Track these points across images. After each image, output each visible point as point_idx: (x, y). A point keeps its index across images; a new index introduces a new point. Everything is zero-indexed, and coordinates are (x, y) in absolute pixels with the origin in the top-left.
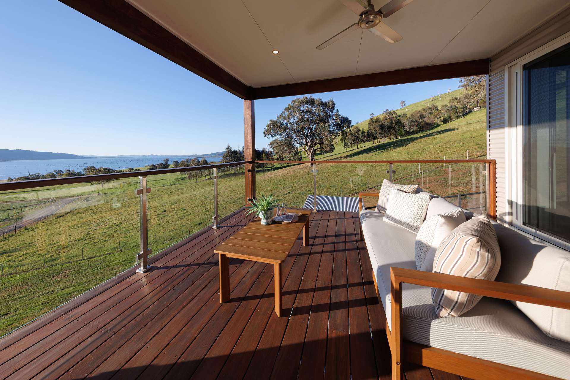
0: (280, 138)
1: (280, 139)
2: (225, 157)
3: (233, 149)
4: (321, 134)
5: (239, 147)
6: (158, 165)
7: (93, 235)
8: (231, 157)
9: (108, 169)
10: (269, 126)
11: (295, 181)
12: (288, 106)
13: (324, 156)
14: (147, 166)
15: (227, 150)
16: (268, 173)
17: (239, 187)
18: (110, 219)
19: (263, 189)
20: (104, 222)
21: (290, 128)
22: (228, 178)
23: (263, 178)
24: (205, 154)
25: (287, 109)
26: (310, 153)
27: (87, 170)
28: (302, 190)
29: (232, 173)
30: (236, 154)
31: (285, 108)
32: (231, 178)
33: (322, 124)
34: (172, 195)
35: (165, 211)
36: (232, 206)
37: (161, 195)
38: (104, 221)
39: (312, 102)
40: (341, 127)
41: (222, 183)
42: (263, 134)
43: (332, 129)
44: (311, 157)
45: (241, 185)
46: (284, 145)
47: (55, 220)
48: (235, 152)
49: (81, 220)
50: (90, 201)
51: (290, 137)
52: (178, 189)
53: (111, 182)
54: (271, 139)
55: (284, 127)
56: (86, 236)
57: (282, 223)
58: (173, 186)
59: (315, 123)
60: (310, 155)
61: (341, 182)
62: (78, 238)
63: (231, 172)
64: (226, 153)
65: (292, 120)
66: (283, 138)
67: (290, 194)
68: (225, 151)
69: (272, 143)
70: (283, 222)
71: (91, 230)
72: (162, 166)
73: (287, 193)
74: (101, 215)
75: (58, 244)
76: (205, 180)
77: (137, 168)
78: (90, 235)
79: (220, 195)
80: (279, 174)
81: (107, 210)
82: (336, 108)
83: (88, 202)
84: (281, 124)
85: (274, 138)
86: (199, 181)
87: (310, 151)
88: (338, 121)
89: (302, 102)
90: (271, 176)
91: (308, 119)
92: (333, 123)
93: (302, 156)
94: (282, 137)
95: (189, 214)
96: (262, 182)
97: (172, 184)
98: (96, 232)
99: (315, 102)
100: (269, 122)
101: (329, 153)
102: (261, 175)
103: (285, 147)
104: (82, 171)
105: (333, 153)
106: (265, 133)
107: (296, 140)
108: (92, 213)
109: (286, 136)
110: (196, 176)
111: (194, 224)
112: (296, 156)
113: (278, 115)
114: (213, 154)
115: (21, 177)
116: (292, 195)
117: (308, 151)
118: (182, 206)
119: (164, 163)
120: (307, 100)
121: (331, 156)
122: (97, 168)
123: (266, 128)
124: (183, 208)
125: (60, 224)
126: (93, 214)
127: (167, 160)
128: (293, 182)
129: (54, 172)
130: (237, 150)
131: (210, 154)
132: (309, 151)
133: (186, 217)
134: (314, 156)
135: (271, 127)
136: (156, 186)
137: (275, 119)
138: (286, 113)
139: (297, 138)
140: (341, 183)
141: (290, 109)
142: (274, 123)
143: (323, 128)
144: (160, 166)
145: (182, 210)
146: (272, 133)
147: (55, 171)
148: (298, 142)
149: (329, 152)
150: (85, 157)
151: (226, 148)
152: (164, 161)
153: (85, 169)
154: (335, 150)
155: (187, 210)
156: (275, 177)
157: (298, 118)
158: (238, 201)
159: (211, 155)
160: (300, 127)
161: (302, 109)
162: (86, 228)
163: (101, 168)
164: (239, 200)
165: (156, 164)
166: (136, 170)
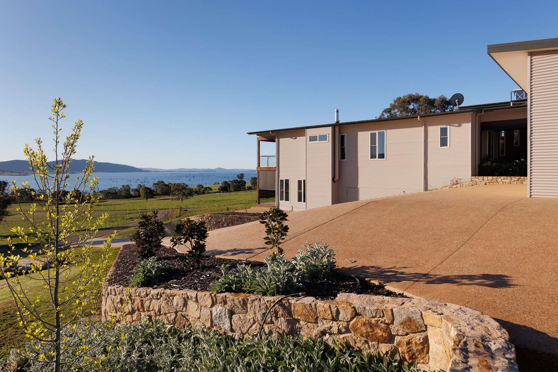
165: (229, 181)
166: (206, 188)
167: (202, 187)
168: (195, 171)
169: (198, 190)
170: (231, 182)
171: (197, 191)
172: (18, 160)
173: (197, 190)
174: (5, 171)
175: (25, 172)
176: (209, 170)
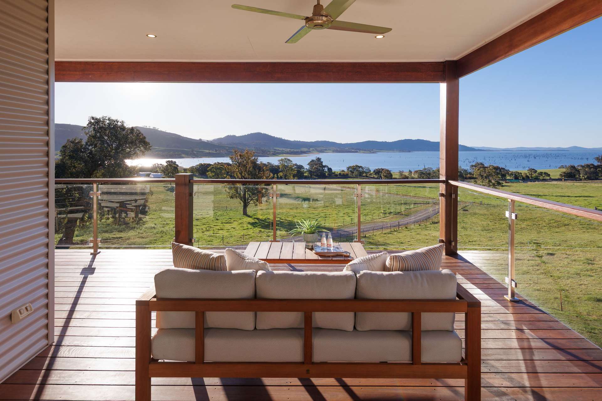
9: (499, 168)
14: (562, 167)
18: (475, 241)
27: (474, 167)
34: (590, 230)
35: (552, 254)
37: (568, 225)
38: (468, 242)
47: (430, 225)
50: (467, 210)
53: (499, 189)
72: (592, 169)
77: (543, 171)
83: (465, 212)
95: (592, 274)
104: (469, 168)
111: (587, 297)
115: (417, 170)
118: (589, 256)
119: (596, 164)
122: (486, 165)
124: (588, 259)
133: (583, 278)
144: (587, 170)
145: (584, 263)
150: (476, 149)
153: (472, 166)
155: (595, 266)
163: (490, 166)
165: (578, 166)
166: (542, 173)
167: (536, 172)
168: (539, 150)
169: (530, 175)
170: (582, 166)
171: (527, 176)
172: (386, 142)
173: (528, 174)
174: (361, 150)
175: (374, 150)
176: (559, 150)
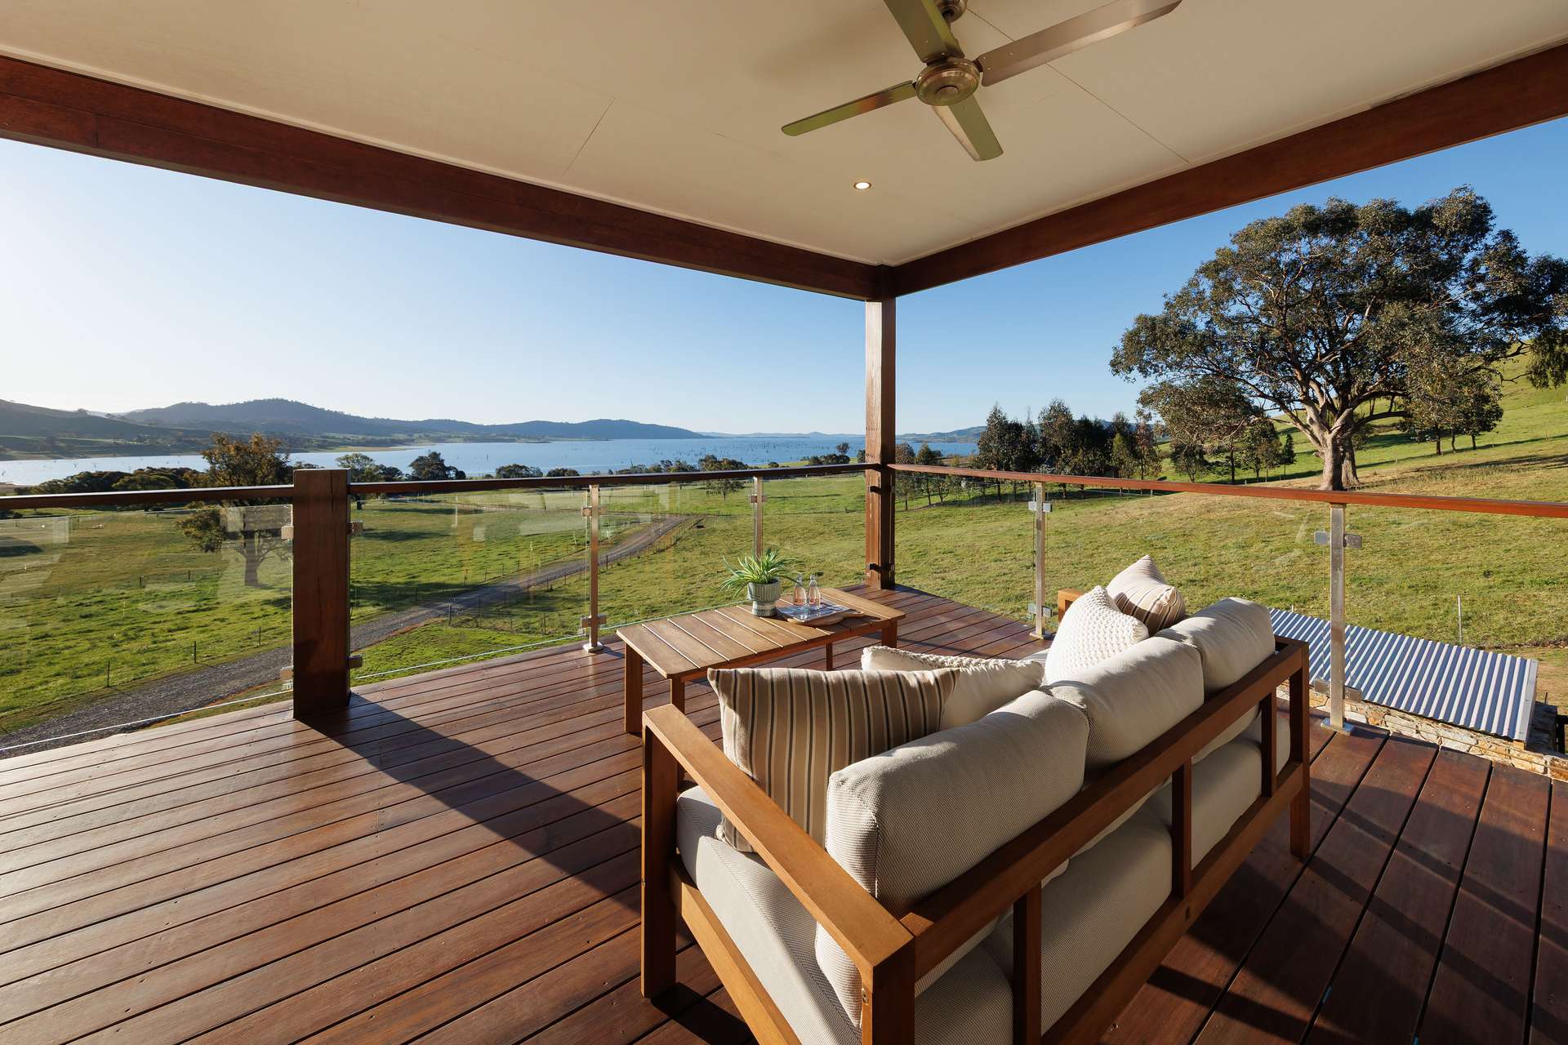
0: (1179, 379)
1: (1177, 383)
2: (986, 444)
3: (1010, 419)
4: (1388, 350)
5: (1029, 413)
6: (825, 457)
7: (694, 597)
8: (1002, 443)
10: (1132, 338)
11: (1230, 542)
12: (1214, 257)
13: (1429, 447)
15: (990, 421)
16: (1131, 502)
17: (1016, 537)
19: (1093, 554)
20: (714, 575)
21: (1224, 337)
22: (993, 507)
23: (1105, 518)
24: (938, 433)
25: (1211, 270)
26: (1329, 437)
27: (704, 462)
28: (1253, 582)
29: (1007, 491)
30: (1018, 435)
31: (1198, 266)
32: (1002, 508)
33: (1394, 310)
34: (846, 537)
36: (980, 590)
39: (1341, 222)
40: (1541, 309)
41: (972, 519)
42: (1110, 368)
43: (1463, 325)
44: (1335, 450)
45: (1023, 533)
46: (1194, 404)
47: (654, 556)
48: (1016, 428)
49: (685, 564)
50: (701, 527)
51: (1228, 373)
52: (860, 523)
54: (1141, 383)
55: (1196, 337)
56: (685, 596)
57: (788, 620)
58: (852, 514)
59: (1360, 311)
60: (1329, 442)
61: (1487, 574)
62: (674, 597)
63: (1001, 491)
64: (989, 429)
65: (1234, 309)
66: (1192, 377)
67: (1193, 588)
68: (985, 424)
69: (1145, 400)
70: (791, 618)
71: (693, 586)
72: (834, 461)
73: (1183, 582)
74: (714, 560)
75: (648, 602)
76: (927, 507)
78: (691, 596)
79: (955, 555)
80: (1172, 508)
81: (724, 551)
82: (1498, 224)
83: (698, 529)
84: (1185, 329)
85: (1153, 380)
86: (912, 508)
87: (1326, 426)
88: (1508, 287)
89: (1286, 231)
90: (1137, 513)
91: (1316, 293)
92: (1477, 297)
93: (1296, 449)
94: (1187, 372)
96: (1098, 531)
97: (848, 508)
98: (700, 594)
99: (1356, 218)
100: (1131, 326)
101: (1464, 441)
102: (1098, 508)
103: (1204, 410)
104: (698, 464)
105: (1485, 438)
106: (1113, 364)
107: (1254, 382)
108: (702, 553)
109: (1209, 372)
110: (906, 494)
112: (1264, 447)
113: (1171, 296)
114: (959, 432)
116: (1201, 591)
117: (1315, 428)
119: (838, 454)
120: (1312, 218)
121: (1475, 448)
122: (720, 458)
123: (1121, 346)
124: (857, 574)
125: (658, 566)
126: (703, 556)
127: (844, 447)
128: (1222, 544)
129: (660, 464)
130: (1023, 421)
131: (952, 433)
132: (1321, 428)
134: (1350, 448)
135: (1139, 342)
136: (815, 511)
137: (1157, 310)
138: (1206, 285)
139: (1258, 377)
140: (1482, 579)
141: (1225, 268)
142: (1153, 327)
143: (1403, 326)
144: (830, 461)
146: (1146, 362)
147: (662, 462)
148: (1267, 392)
149: (1457, 431)
150: (704, 435)
151: (987, 414)
152: (839, 447)
153: (702, 460)
154: (1500, 425)
156: (1152, 519)
157: (1265, 295)
158: (1000, 579)
159: (955, 436)
160: (1276, 332)
161: (1286, 258)
162: (687, 580)
163: (723, 460)
164: (1004, 578)
165: (821, 457)
167: (777, 466)
174: (521, 437)
175: (546, 437)
